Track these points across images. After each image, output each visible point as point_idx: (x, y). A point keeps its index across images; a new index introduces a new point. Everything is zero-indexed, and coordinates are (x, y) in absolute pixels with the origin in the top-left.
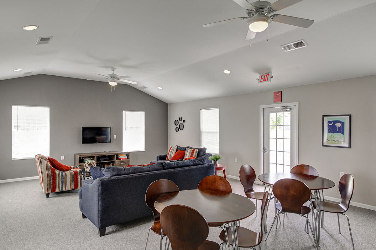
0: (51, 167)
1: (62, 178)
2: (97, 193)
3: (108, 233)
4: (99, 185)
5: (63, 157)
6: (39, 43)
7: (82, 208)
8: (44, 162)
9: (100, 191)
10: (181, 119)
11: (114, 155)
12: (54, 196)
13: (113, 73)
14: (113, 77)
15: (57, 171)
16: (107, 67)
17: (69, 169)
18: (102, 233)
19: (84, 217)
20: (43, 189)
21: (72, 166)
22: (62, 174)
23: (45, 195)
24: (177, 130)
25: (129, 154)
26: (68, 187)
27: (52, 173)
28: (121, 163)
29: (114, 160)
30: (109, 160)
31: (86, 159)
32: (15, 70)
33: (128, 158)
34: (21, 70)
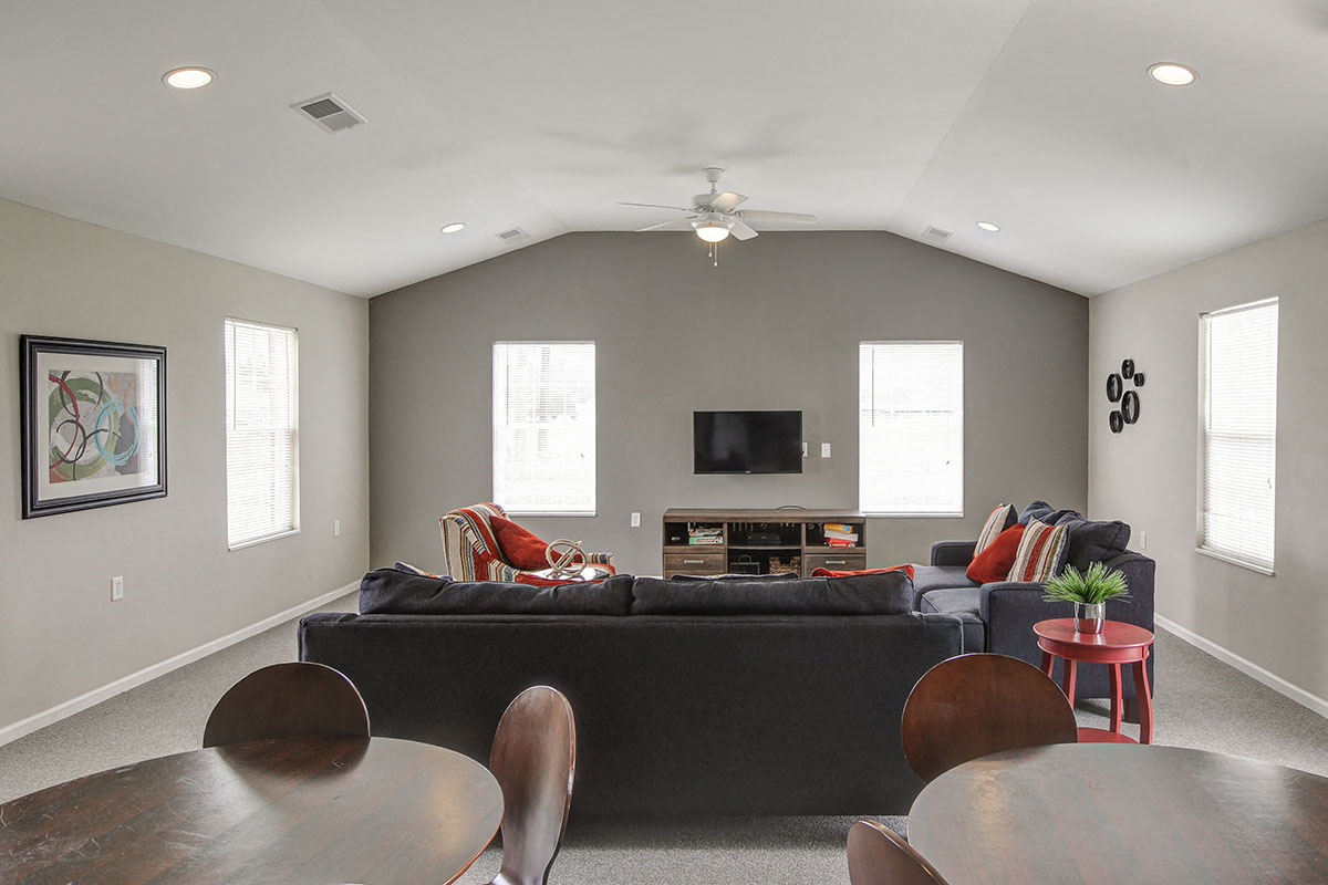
0: (474, 551)
8: (454, 532)
10: (1129, 371)
13: (713, 191)
14: (708, 209)
15: (493, 566)
16: (685, 171)
24: (1118, 421)
28: (828, 559)
29: (800, 544)
30: (780, 545)
31: (697, 533)
32: (445, 230)
33: (860, 543)
34: (461, 226)
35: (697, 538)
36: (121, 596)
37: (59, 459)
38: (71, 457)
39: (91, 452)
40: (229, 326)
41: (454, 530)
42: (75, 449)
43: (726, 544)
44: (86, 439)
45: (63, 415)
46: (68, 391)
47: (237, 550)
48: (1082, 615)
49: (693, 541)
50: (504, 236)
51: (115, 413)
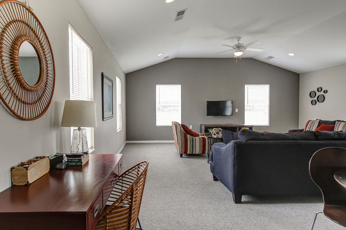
0: (184, 132)
1: (192, 142)
2: (233, 156)
3: (244, 202)
4: (235, 148)
5: (191, 126)
6: (177, 20)
7: (213, 170)
8: (179, 127)
9: (236, 155)
10: (320, 90)
11: (237, 127)
12: (186, 157)
13: (239, 43)
14: (239, 47)
15: (188, 136)
16: (232, 38)
17: (197, 135)
18: (238, 201)
19: (215, 179)
20: (178, 149)
21: (200, 134)
22: (192, 139)
23: (179, 156)
24: (313, 103)
25: (252, 127)
26: (198, 151)
27: (184, 137)
32: (158, 55)
34: (162, 54)
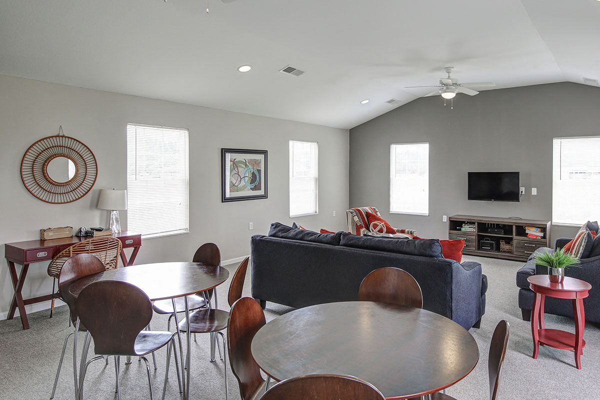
0: (356, 224)
5: (445, 217)
28: (526, 243)
29: (512, 235)
30: (504, 234)
31: (466, 226)
32: (362, 103)
33: (544, 237)
34: (367, 101)
35: (466, 228)
36: (252, 229)
37: (232, 185)
38: (236, 185)
39: (243, 183)
40: (291, 143)
41: (350, 215)
42: (237, 182)
43: (477, 232)
44: (241, 179)
45: (234, 172)
46: (236, 165)
47: (292, 218)
48: (551, 274)
49: (463, 229)
50: (389, 102)
51: (250, 171)
